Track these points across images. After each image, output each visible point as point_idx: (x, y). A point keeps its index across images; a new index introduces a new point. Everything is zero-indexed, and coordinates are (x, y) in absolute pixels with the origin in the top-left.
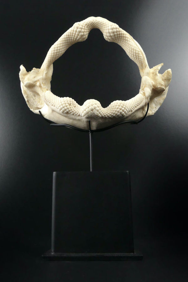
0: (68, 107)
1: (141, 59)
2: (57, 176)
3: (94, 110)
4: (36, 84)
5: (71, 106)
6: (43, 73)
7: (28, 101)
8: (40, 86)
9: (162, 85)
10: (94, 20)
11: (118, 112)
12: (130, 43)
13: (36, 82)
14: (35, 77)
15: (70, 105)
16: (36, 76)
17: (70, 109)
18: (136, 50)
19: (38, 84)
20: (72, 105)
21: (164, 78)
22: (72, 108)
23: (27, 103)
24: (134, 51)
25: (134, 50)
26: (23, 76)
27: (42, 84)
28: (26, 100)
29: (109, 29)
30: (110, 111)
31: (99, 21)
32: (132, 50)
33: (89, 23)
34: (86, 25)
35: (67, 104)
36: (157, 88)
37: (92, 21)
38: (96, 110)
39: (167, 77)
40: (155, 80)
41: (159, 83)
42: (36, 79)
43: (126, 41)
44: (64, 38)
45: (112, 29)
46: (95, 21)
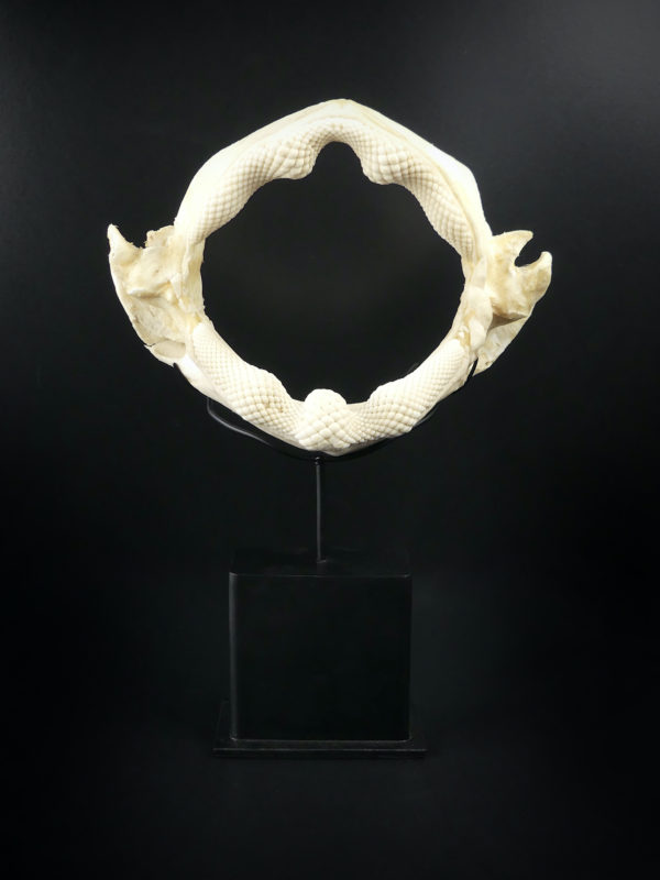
0: (264, 412)
1: (467, 243)
2: (239, 583)
3: (333, 438)
4: (163, 293)
5: (270, 410)
6: (181, 260)
7: (137, 321)
8: (175, 303)
9: (519, 307)
10: (333, 126)
11: (393, 428)
12: (439, 197)
13: (161, 286)
14: (157, 271)
15: (268, 405)
16: (161, 267)
17: (268, 418)
18: (454, 222)
19: (169, 295)
20: (272, 404)
21: (527, 288)
22: (273, 416)
23: (134, 326)
24: (450, 224)
25: (448, 219)
26: (121, 268)
27: (180, 300)
28: (132, 318)
29: (378, 163)
30: (372, 426)
31: (349, 130)
32: (444, 221)
33: (318, 135)
34: (311, 141)
35: (261, 406)
36: (505, 315)
37: (330, 129)
38: (337, 437)
39: (538, 285)
40: (503, 290)
41: (513, 302)
42: (160, 279)
43: (429, 191)
44: (244, 174)
45: (389, 164)
46: (338, 129)
